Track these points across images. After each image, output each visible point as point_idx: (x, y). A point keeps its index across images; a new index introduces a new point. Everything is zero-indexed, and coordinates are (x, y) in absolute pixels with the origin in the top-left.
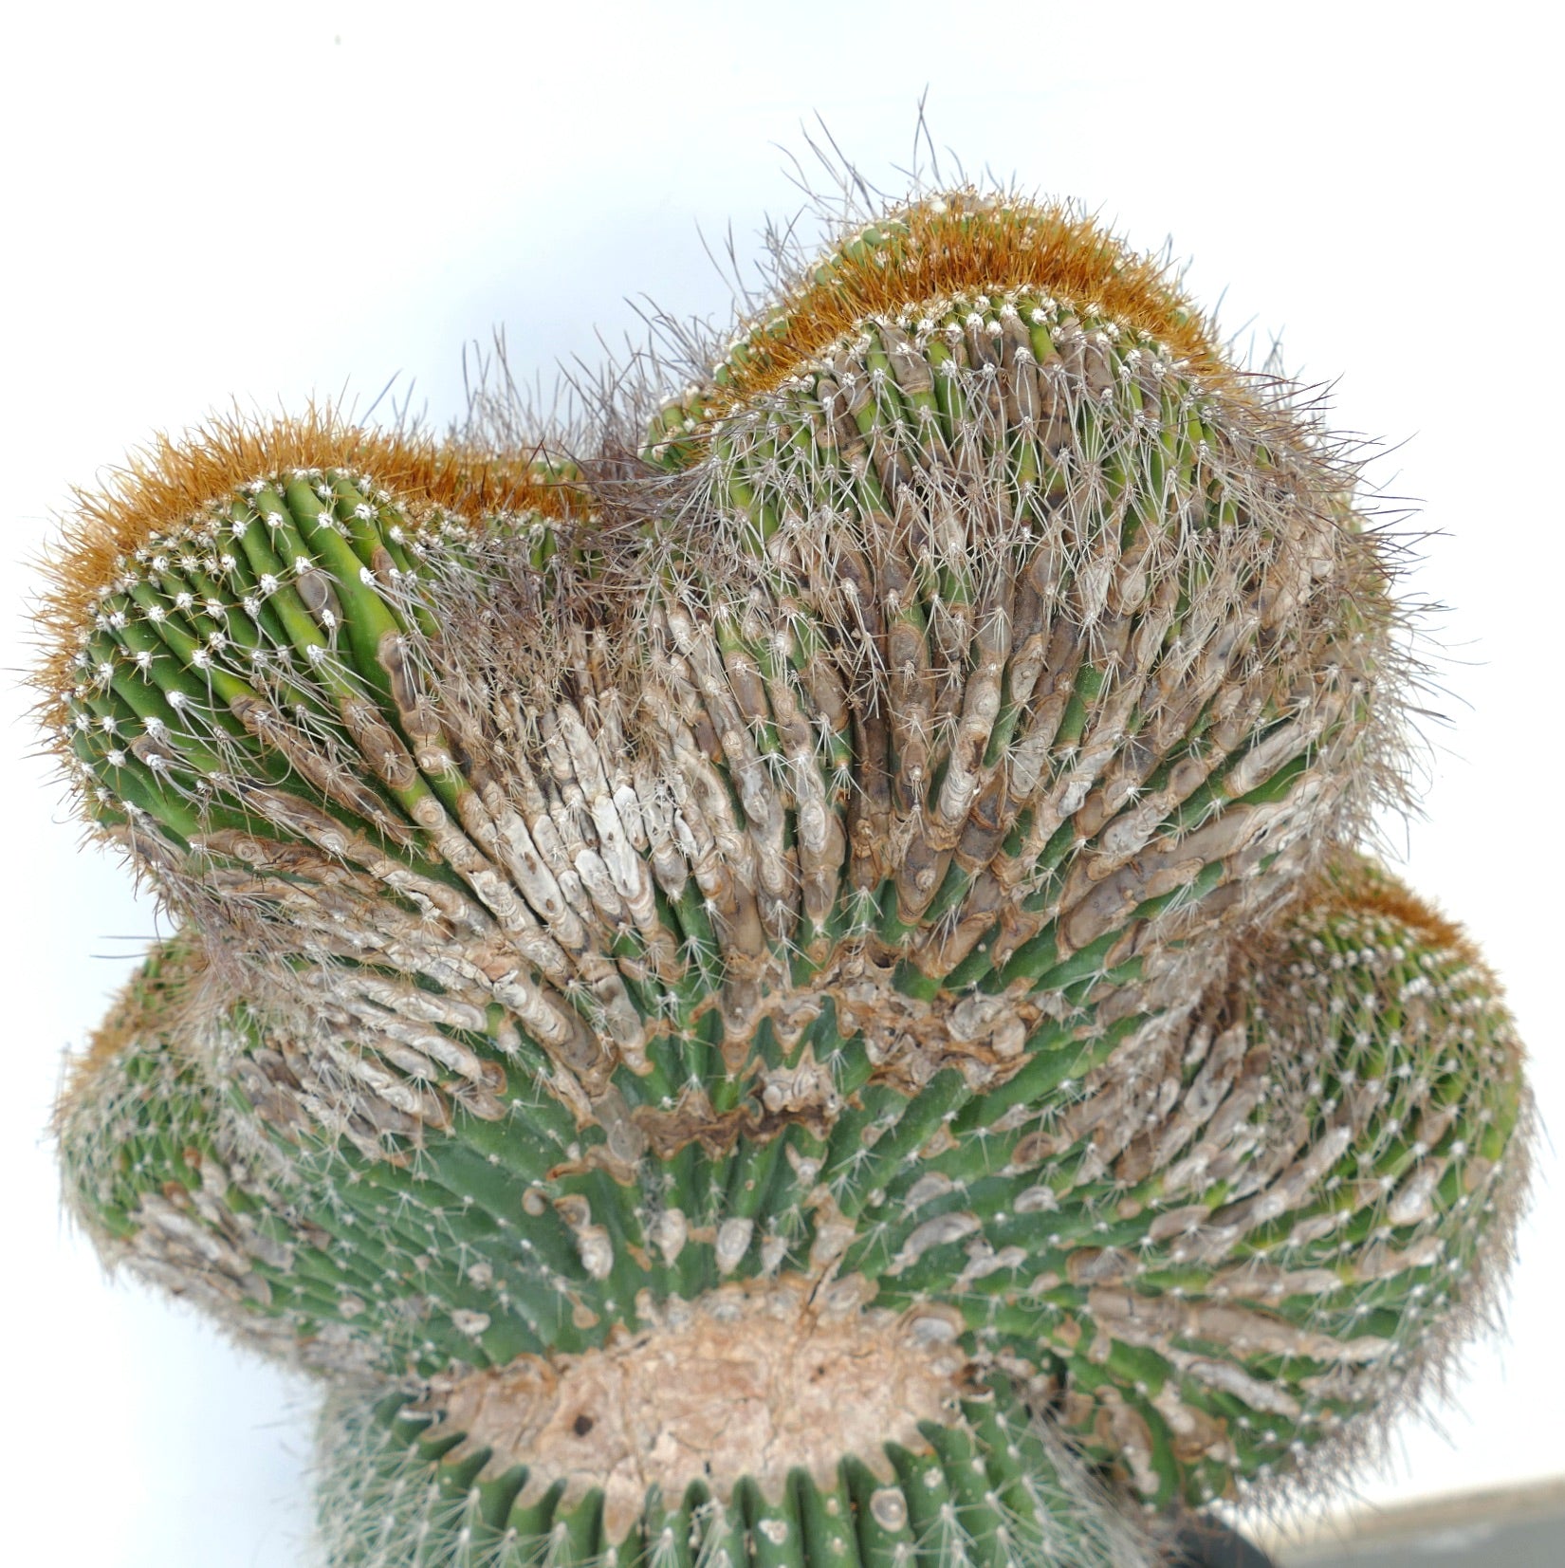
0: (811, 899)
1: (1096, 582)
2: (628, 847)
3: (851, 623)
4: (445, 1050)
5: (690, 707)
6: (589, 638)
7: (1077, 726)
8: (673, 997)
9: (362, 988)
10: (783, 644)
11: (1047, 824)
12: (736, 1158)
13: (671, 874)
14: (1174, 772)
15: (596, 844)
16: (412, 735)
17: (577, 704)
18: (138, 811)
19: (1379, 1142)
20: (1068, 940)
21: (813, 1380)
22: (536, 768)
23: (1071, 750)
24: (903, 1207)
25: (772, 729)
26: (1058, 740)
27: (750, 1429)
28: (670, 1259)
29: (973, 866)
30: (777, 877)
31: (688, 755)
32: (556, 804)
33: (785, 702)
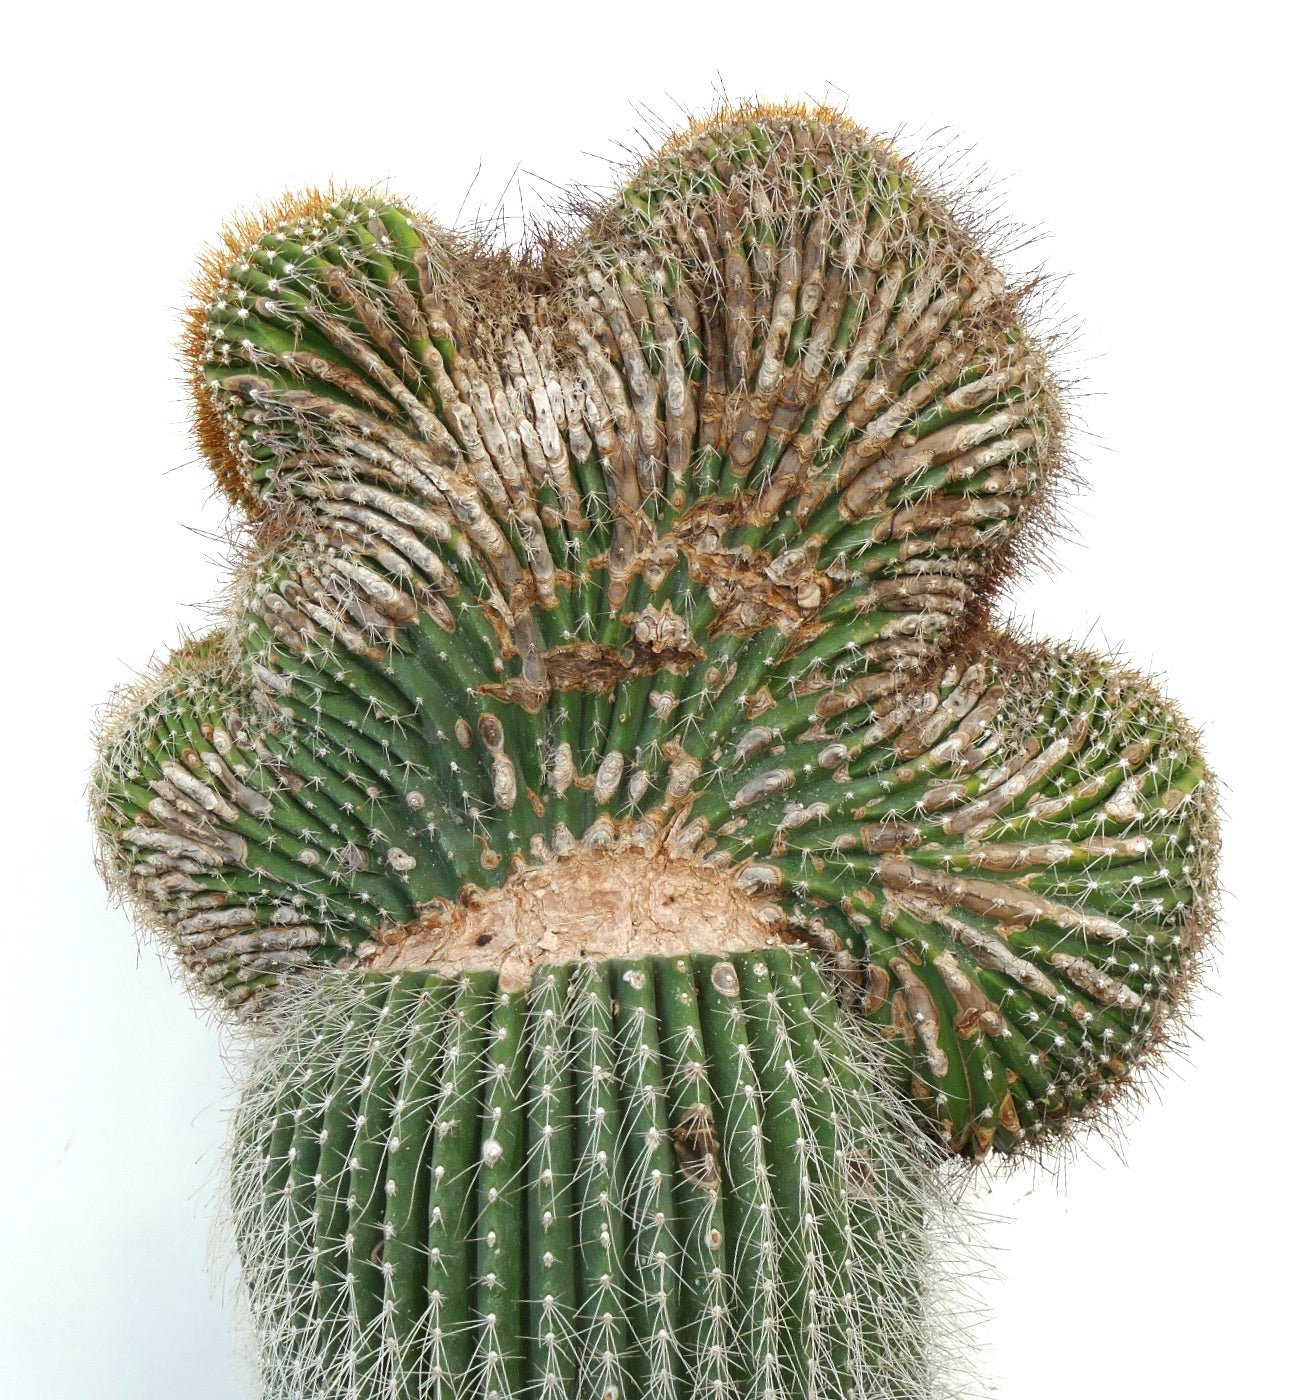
0: (673, 457)
1: (851, 247)
2: (554, 424)
3: (703, 257)
4: (420, 551)
5: (599, 325)
6: (537, 299)
7: (845, 338)
8: (577, 543)
9: (371, 495)
10: (660, 277)
11: (828, 411)
12: (613, 704)
13: (581, 443)
14: (910, 391)
15: (533, 419)
16: (429, 310)
17: (528, 331)
18: (252, 345)
19: (1093, 753)
20: (846, 505)
21: (665, 904)
22: (500, 366)
23: (841, 353)
24: (735, 752)
25: (652, 327)
26: (834, 345)
27: (616, 933)
28: (560, 791)
29: (780, 433)
30: (651, 436)
31: (596, 354)
32: (510, 386)
33: (660, 311)
